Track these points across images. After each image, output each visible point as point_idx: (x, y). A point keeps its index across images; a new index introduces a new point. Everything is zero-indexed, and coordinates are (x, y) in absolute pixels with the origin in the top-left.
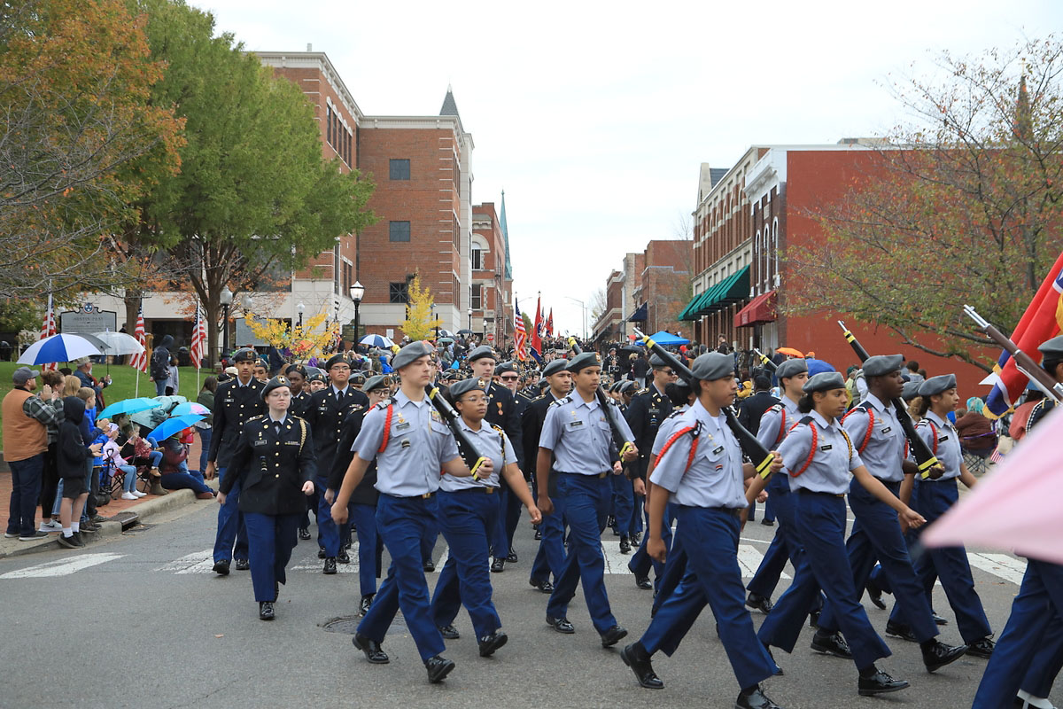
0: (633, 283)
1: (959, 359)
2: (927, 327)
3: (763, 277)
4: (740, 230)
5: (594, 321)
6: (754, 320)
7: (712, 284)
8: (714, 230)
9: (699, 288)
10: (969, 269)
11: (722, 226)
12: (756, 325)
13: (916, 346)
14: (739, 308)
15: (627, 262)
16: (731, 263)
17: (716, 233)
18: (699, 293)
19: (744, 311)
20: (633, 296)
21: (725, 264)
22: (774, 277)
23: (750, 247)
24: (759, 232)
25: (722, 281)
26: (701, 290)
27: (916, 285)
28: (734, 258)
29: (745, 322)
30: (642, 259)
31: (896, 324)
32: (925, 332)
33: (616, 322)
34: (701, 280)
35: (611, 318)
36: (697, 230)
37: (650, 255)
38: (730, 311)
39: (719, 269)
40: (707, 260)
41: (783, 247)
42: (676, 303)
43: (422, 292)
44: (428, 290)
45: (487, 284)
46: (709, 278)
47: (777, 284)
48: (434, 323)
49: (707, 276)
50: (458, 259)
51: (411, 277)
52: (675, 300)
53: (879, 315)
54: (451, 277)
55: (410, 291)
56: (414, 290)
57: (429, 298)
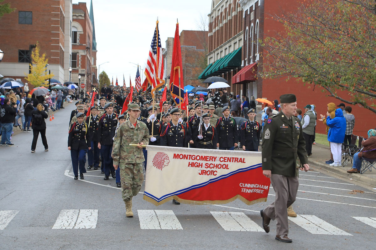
1: (360, 106)
2: (344, 87)
3: (249, 55)
4: (237, 26)
6: (244, 80)
7: (219, 58)
8: (221, 25)
9: (211, 60)
10: (368, 54)
11: (225, 23)
12: (245, 83)
13: (336, 98)
14: (235, 73)
15: (168, 42)
16: (231, 46)
17: (222, 28)
18: (211, 63)
19: (238, 74)
21: (227, 46)
22: (256, 55)
23: (242, 37)
24: (247, 28)
25: (225, 56)
26: (212, 61)
27: (338, 62)
28: (232, 43)
29: (238, 81)
31: (326, 85)
32: (342, 90)
34: (212, 55)
36: (211, 25)
37: (183, 39)
38: (230, 74)
39: (223, 49)
40: (216, 44)
41: (262, 37)
42: (198, 69)
43: (40, 56)
44: (44, 55)
45: (81, 53)
46: (218, 54)
47: (258, 59)
48: (48, 76)
49: (216, 53)
50: (63, 37)
51: (33, 47)
52: (197, 67)
53: (316, 79)
54: (58, 48)
55: (33, 56)
56: (35, 55)
57: (45, 60)
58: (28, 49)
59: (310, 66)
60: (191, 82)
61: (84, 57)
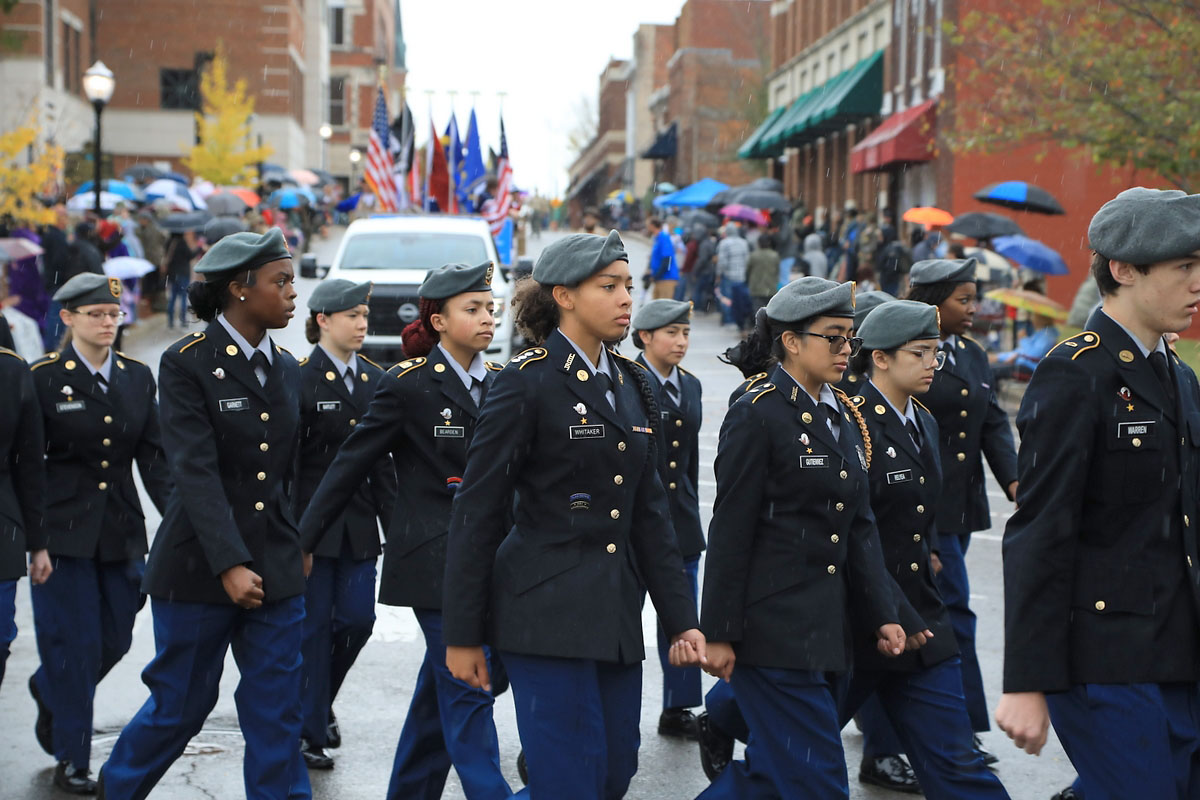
0: (650, 82)
3: (910, 74)
5: (572, 156)
6: (890, 159)
7: (807, 86)
9: (781, 94)
12: (895, 170)
14: (860, 136)
15: (639, 40)
16: (848, 46)
18: (782, 104)
19: (873, 140)
20: (653, 109)
21: (836, 46)
22: (932, 73)
23: (886, 13)
25: (829, 81)
26: (785, 99)
28: (853, 34)
29: (871, 163)
30: (668, 36)
33: (614, 159)
34: (786, 79)
35: (606, 151)
37: (686, 29)
38: (843, 141)
39: (823, 55)
40: (799, 37)
41: (954, 14)
42: (737, 125)
43: (230, 88)
44: (241, 85)
45: (358, 77)
46: (804, 74)
47: (938, 87)
48: (254, 154)
49: (799, 69)
50: (301, 24)
51: (205, 58)
52: (733, 117)
53: (1141, 153)
54: (285, 61)
55: (205, 87)
56: (213, 84)
57: (244, 101)
58: (188, 64)
59: (1120, 109)
60: (715, 168)
61: (366, 91)
